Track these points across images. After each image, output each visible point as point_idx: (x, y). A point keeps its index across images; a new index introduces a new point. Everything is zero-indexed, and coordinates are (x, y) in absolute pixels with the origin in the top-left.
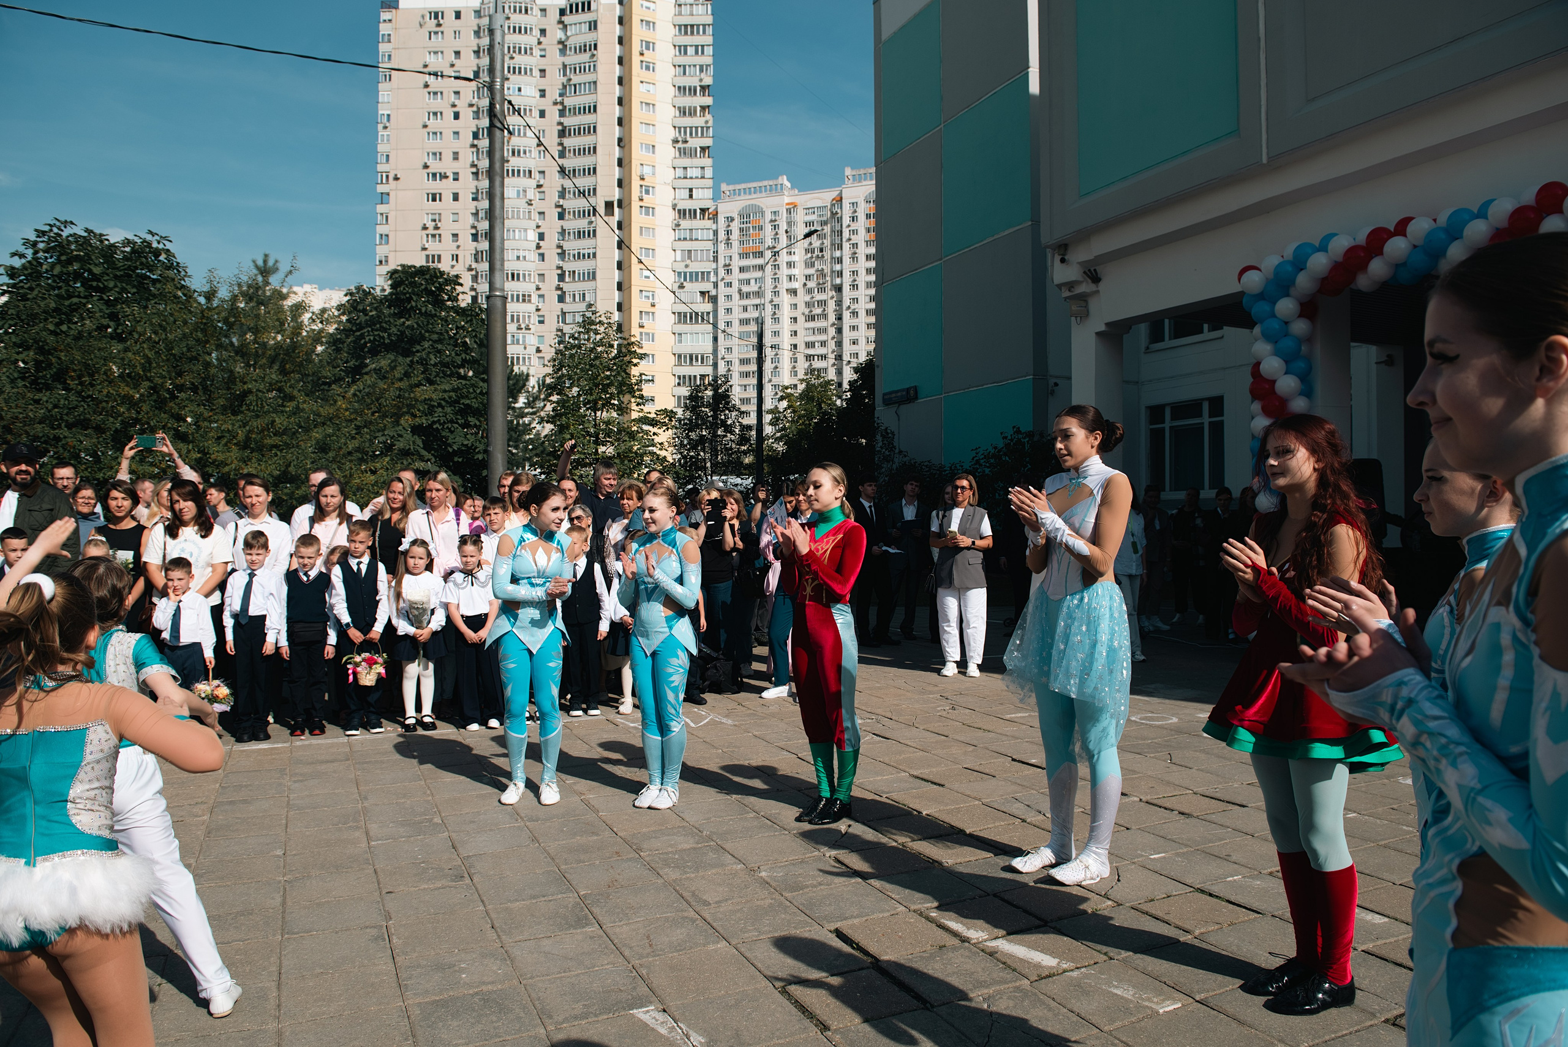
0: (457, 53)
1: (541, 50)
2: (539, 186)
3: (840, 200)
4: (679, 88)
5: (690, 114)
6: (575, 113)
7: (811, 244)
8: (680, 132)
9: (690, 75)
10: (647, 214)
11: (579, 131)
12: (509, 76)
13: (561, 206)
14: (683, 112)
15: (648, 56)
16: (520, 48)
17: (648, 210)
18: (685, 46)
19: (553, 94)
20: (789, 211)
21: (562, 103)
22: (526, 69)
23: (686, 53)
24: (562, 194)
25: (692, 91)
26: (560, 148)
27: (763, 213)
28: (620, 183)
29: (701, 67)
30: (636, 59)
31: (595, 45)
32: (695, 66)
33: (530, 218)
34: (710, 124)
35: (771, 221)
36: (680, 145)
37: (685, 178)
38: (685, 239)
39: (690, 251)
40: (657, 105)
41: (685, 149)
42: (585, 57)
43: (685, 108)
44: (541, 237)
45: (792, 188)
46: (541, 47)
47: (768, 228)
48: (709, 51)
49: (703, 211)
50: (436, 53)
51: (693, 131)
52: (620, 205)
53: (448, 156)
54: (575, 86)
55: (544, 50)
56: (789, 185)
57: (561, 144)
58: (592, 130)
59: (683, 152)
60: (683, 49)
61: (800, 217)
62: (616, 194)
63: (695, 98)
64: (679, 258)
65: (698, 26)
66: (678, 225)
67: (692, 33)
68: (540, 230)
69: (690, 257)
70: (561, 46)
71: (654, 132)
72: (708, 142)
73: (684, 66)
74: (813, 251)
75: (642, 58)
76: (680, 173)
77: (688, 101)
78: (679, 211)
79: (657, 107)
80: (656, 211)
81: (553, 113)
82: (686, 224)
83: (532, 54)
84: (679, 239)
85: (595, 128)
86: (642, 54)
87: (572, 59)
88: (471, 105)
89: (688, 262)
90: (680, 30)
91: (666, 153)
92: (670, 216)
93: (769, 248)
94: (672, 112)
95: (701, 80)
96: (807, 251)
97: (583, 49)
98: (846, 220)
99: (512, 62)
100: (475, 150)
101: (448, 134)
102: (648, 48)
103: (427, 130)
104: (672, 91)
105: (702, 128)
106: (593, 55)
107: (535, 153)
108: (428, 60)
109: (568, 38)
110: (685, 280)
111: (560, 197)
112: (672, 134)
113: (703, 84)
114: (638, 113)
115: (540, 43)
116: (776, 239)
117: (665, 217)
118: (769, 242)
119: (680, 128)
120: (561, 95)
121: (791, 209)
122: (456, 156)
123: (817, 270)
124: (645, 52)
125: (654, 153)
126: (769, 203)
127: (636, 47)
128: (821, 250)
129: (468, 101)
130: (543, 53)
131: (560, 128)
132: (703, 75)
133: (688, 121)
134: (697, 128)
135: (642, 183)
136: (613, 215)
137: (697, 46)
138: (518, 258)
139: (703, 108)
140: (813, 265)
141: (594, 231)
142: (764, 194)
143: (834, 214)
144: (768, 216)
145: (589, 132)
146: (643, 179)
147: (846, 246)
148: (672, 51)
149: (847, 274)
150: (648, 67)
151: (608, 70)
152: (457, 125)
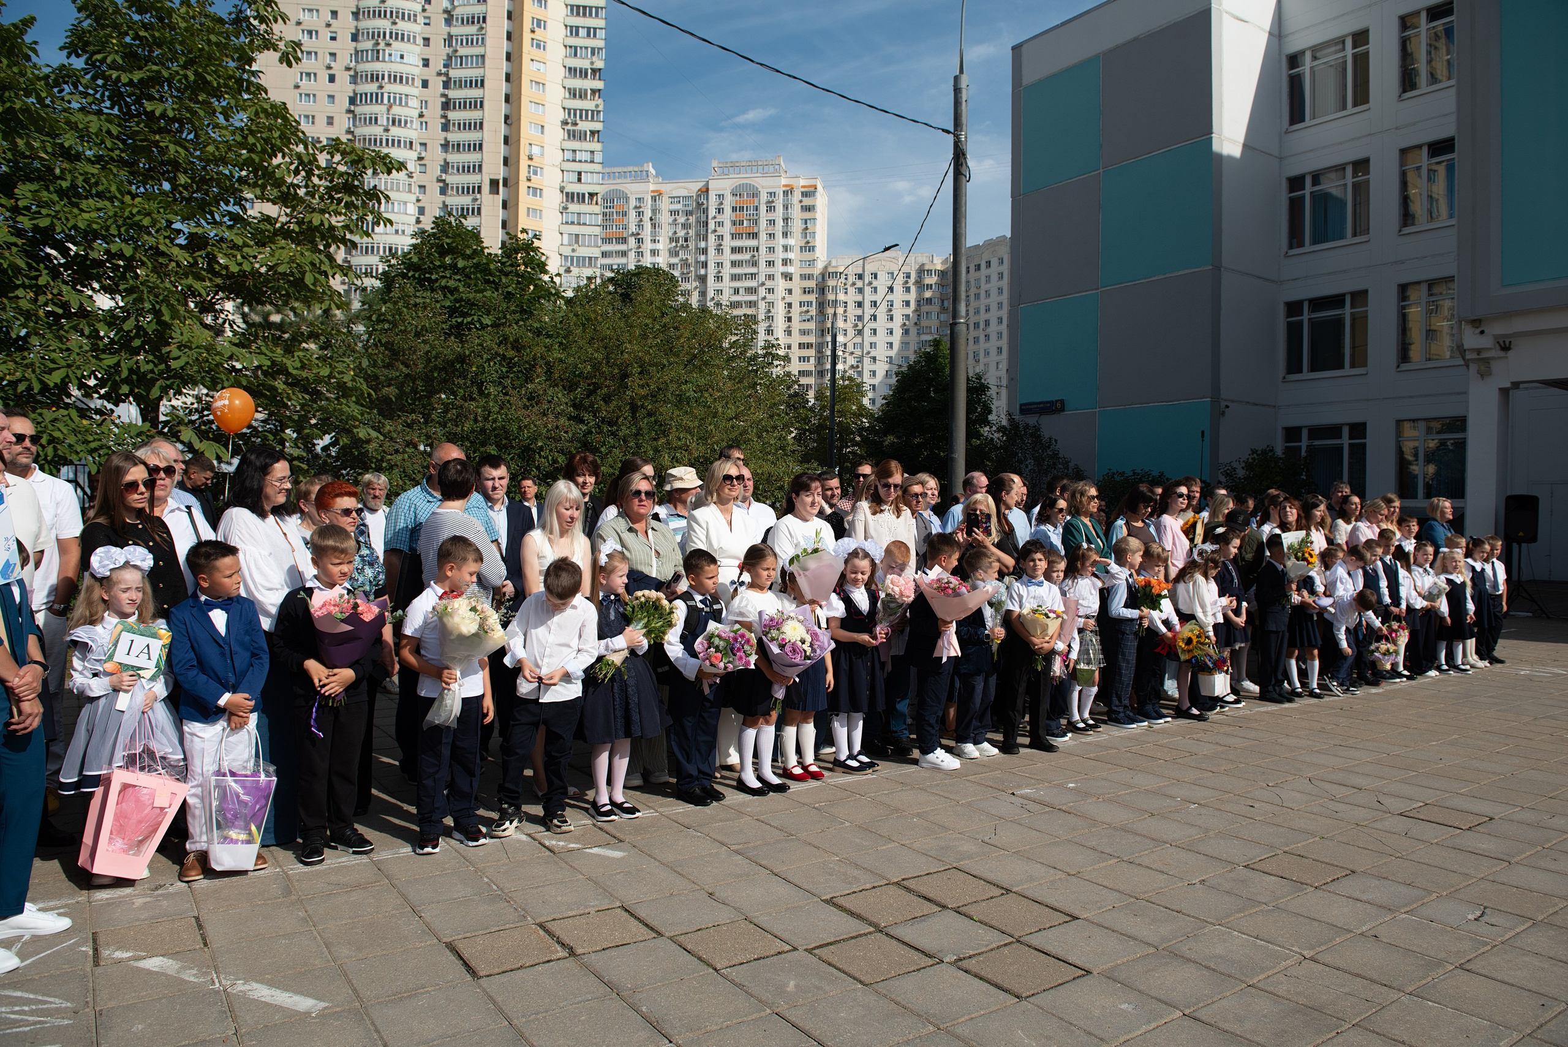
0: (334, 14)
1: (425, 18)
2: (420, 159)
3: (705, 191)
4: (570, 69)
5: (580, 97)
6: (461, 86)
7: (675, 233)
8: (569, 114)
9: (581, 57)
10: (535, 195)
11: (465, 105)
12: (391, 41)
13: (444, 181)
14: (573, 93)
15: (539, 34)
16: (403, 14)
17: (535, 191)
18: (577, 28)
19: (437, 64)
20: (654, 199)
21: (447, 75)
22: (409, 36)
23: (577, 34)
24: (445, 167)
25: (583, 74)
26: (443, 121)
27: (627, 199)
28: (506, 162)
29: (593, 50)
30: (527, 36)
31: (484, 18)
32: (586, 48)
33: (410, 191)
34: (601, 108)
35: (636, 207)
36: (569, 127)
37: (574, 161)
38: (573, 223)
39: (577, 236)
40: (547, 84)
41: (574, 131)
42: (472, 29)
43: (575, 90)
44: (422, 211)
45: (657, 176)
46: (426, 14)
47: (633, 214)
48: (601, 34)
49: (591, 195)
50: (310, 10)
51: (584, 114)
52: (505, 184)
53: (321, 120)
54: (461, 57)
55: (429, 18)
56: (653, 172)
57: (445, 117)
58: (478, 104)
59: (572, 135)
60: (574, 31)
61: (665, 205)
62: (500, 173)
63: (585, 81)
64: (566, 242)
65: (591, 8)
66: (566, 208)
67: (584, 15)
68: (420, 204)
69: (577, 242)
70: (446, 16)
71: (544, 112)
72: (598, 126)
73: (576, 48)
74: (677, 241)
75: (533, 36)
76: (568, 155)
77: (578, 83)
78: (567, 194)
79: (547, 86)
80: (544, 192)
81: (437, 84)
82: (574, 207)
83: (415, 21)
84: (567, 223)
85: (482, 102)
86: (533, 31)
87: (457, 30)
88: (348, 69)
89: (575, 246)
90: (572, 10)
91: (555, 134)
92: (557, 199)
93: (633, 234)
94: (561, 93)
95: (592, 63)
96: (671, 240)
97: (471, 20)
98: (712, 212)
99: (394, 27)
100: (351, 116)
101: (322, 97)
102: (539, 26)
103: (299, 91)
104: (562, 72)
105: (593, 111)
106: (482, 28)
107: (416, 124)
108: (301, 17)
109: (454, 8)
110: (572, 264)
111: (442, 171)
112: (561, 115)
113: (594, 67)
114: (527, 91)
115: (424, 10)
116: (640, 225)
117: (552, 199)
118: (633, 228)
119: (569, 110)
120: (445, 66)
121: (656, 196)
122: (330, 121)
123: (682, 260)
124: (536, 29)
125: (542, 133)
126: (634, 190)
127: (527, 25)
128: (686, 240)
129: (345, 64)
130: (427, 21)
131: (444, 100)
132: (595, 59)
133: (577, 104)
134: (587, 111)
135: (530, 163)
136: (498, 193)
137: (589, 29)
138: (397, 232)
139: (594, 91)
140: (677, 254)
141: (479, 209)
142: (628, 180)
143: (699, 205)
144: (633, 203)
145: (476, 107)
146: (531, 159)
147: (712, 238)
148: (563, 32)
149: (711, 266)
150: (539, 45)
151: (496, 45)
152: (332, 88)
